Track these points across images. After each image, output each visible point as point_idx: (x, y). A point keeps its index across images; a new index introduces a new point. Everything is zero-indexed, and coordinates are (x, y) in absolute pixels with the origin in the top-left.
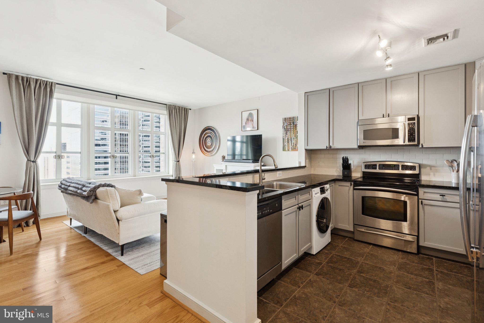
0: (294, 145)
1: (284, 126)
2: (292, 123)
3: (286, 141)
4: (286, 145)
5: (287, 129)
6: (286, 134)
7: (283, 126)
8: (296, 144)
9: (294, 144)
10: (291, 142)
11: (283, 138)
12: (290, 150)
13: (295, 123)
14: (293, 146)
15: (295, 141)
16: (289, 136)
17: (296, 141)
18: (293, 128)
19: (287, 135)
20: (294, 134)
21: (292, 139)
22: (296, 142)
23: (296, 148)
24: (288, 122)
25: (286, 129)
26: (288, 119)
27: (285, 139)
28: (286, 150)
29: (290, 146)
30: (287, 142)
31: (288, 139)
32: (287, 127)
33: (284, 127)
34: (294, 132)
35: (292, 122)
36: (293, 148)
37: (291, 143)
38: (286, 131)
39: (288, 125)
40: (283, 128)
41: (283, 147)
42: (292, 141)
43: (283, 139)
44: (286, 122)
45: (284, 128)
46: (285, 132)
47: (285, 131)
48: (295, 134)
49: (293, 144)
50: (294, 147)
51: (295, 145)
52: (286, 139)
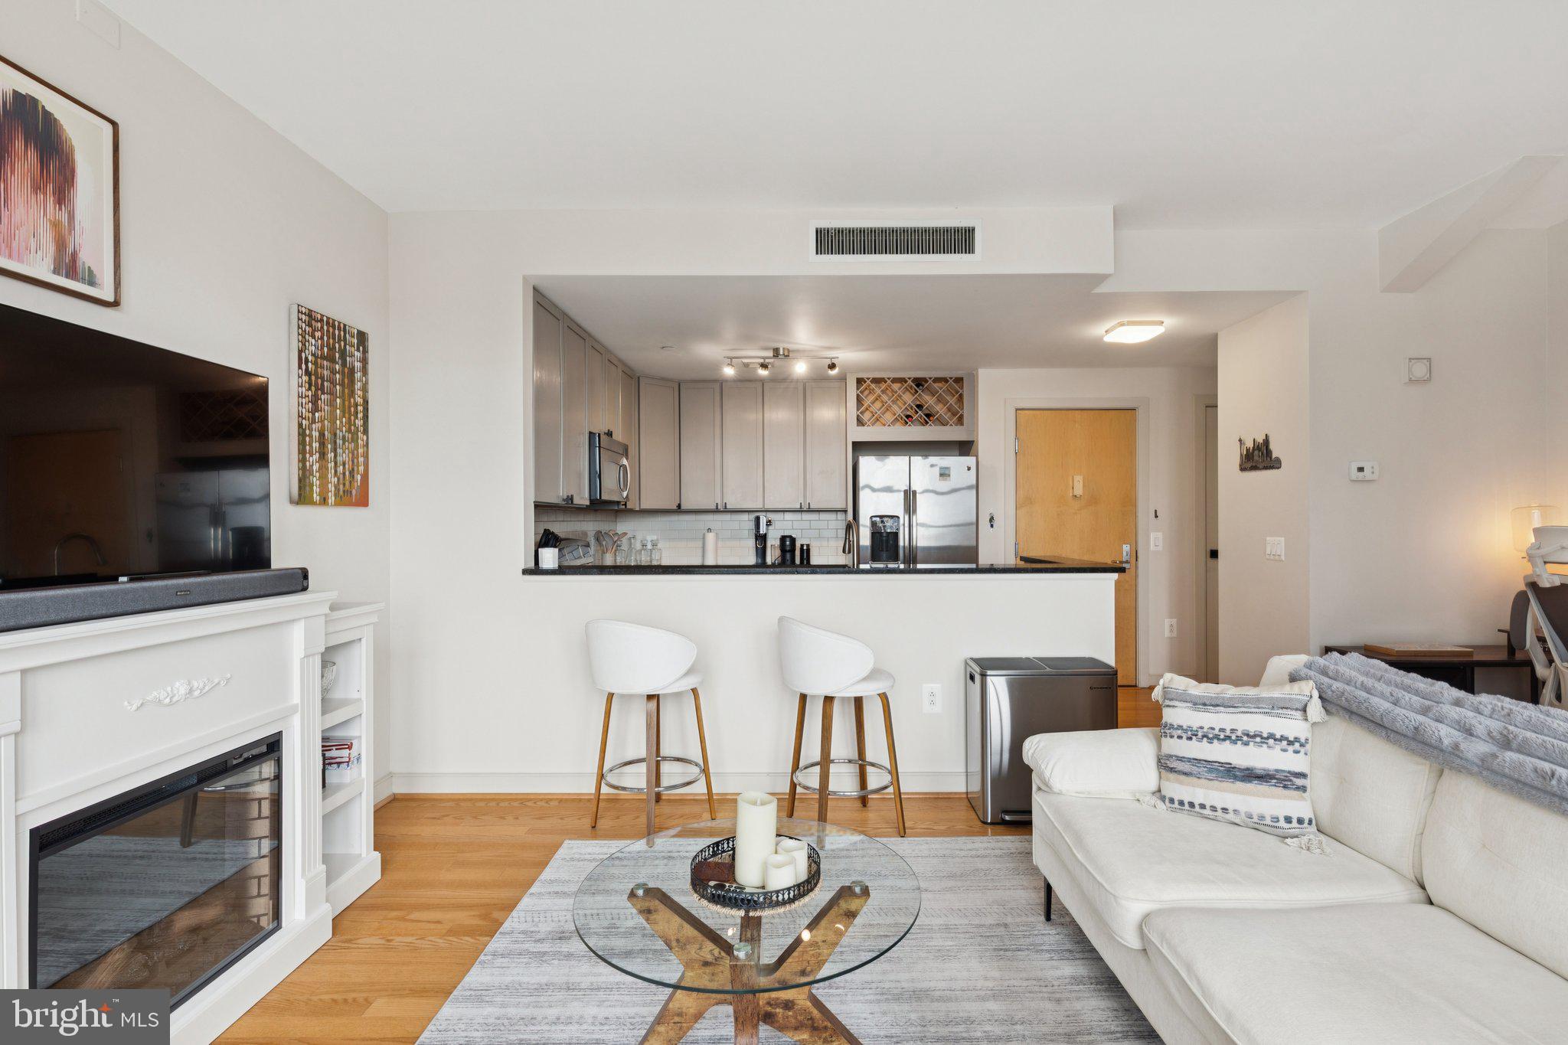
0: (344, 474)
1: (303, 355)
2: (337, 355)
3: (316, 445)
4: (314, 468)
5: (317, 378)
6: (315, 400)
7: (300, 352)
8: (353, 469)
9: (347, 466)
10: (335, 456)
11: (300, 425)
12: (331, 499)
13: (348, 358)
14: (341, 476)
15: (350, 455)
16: (326, 422)
17: (353, 455)
18: (343, 380)
19: (317, 415)
20: (347, 415)
21: (339, 442)
22: (353, 461)
23: (351, 492)
24: (322, 338)
25: (313, 378)
26: (321, 320)
27: (307, 432)
28: (316, 497)
29: (329, 476)
30: (318, 455)
31: (322, 435)
32: (316, 370)
33: (306, 364)
34: (347, 403)
35: (337, 345)
36: (341, 493)
37: (336, 463)
38: (313, 388)
39: (323, 357)
40: (300, 367)
41: (300, 480)
42: (338, 450)
43: (302, 434)
44: (313, 337)
45: (304, 366)
46: (310, 393)
47: (310, 385)
48: (350, 418)
49: (341, 467)
50: (344, 485)
51: (347, 473)
52: (316, 434)
